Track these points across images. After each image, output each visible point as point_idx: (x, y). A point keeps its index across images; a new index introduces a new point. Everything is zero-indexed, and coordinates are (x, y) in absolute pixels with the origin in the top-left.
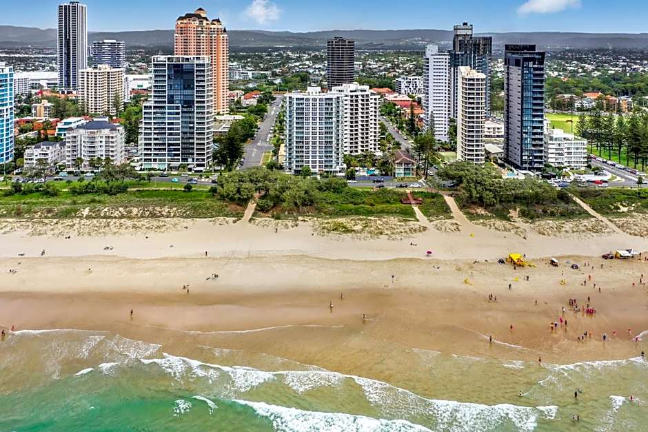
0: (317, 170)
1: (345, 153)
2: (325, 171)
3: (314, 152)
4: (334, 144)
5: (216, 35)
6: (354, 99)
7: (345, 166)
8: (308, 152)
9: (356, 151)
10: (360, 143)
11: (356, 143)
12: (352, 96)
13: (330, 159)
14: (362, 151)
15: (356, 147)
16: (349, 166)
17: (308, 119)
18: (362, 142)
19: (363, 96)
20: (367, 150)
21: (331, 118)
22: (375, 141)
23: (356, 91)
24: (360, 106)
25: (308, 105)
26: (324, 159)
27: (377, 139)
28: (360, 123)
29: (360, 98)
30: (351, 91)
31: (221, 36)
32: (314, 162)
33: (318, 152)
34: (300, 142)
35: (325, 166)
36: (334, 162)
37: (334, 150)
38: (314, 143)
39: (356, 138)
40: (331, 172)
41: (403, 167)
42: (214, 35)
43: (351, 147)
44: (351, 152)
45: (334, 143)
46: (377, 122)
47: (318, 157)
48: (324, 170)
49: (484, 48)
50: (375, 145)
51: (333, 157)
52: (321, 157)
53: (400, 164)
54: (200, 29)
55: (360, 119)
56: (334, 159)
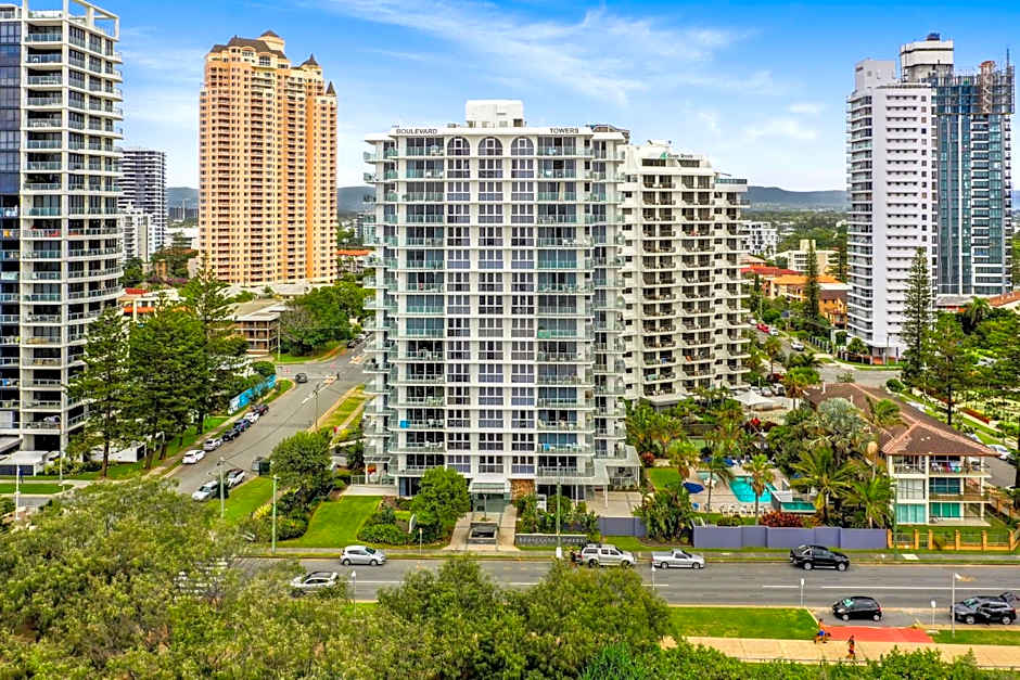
0: (502, 480)
1: (629, 394)
2: (543, 489)
3: (492, 395)
4: (583, 357)
5: (303, 95)
6: (657, 188)
7: (632, 459)
8: (461, 396)
9: (667, 387)
10: (680, 359)
11: (666, 355)
12: (649, 179)
13: (561, 427)
14: (689, 385)
15: (666, 371)
16: (648, 454)
17: (459, 236)
18: (687, 353)
19: (688, 180)
20: (705, 383)
21: (570, 232)
22: (732, 348)
23: (662, 163)
24: (680, 219)
25: (460, 169)
26: (537, 428)
27: (739, 341)
28: (680, 281)
29: (679, 187)
30: (647, 162)
31: (319, 98)
32: (491, 441)
33: (507, 396)
34: (424, 345)
35: (542, 460)
36: (581, 442)
37: (585, 385)
38: (491, 351)
39: (666, 339)
40: (567, 490)
41: (926, 476)
42: (298, 95)
43: (648, 372)
44: (649, 389)
45: (581, 350)
46: (739, 280)
47: (507, 419)
48: (539, 480)
49: (994, 98)
50: (732, 363)
51: (581, 419)
52: (522, 418)
53: (909, 459)
54: (262, 76)
55: (680, 266)
56: (583, 427)
